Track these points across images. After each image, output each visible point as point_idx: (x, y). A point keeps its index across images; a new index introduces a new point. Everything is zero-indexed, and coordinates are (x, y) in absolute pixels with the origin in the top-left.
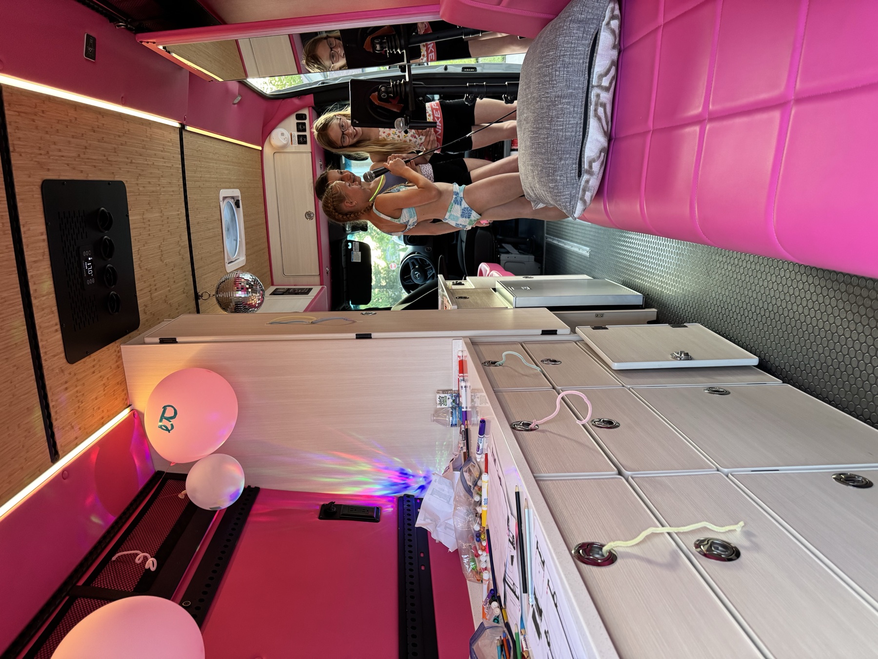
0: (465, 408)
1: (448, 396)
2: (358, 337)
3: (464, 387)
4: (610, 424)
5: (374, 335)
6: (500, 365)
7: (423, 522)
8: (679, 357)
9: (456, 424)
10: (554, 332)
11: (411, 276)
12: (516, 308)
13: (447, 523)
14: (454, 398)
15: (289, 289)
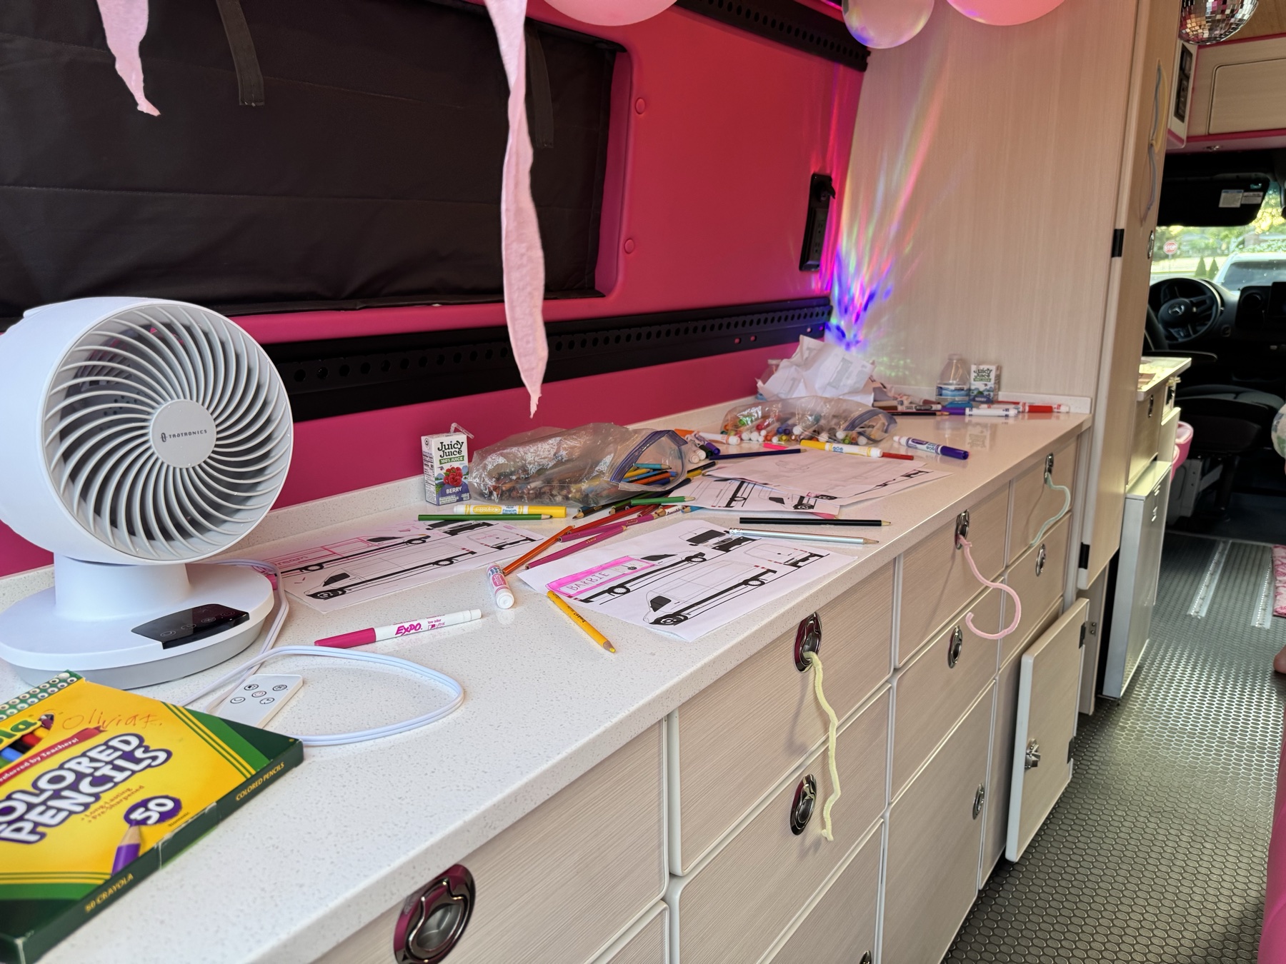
0: (971, 413)
1: (991, 384)
2: (1119, 233)
3: (1007, 413)
4: (954, 655)
5: (1118, 261)
6: (1046, 480)
7: (805, 347)
8: (1031, 752)
9: (941, 395)
10: (1083, 562)
11: (1176, 297)
12: (1126, 498)
13: (800, 381)
14: (986, 393)
15: (1188, 78)
